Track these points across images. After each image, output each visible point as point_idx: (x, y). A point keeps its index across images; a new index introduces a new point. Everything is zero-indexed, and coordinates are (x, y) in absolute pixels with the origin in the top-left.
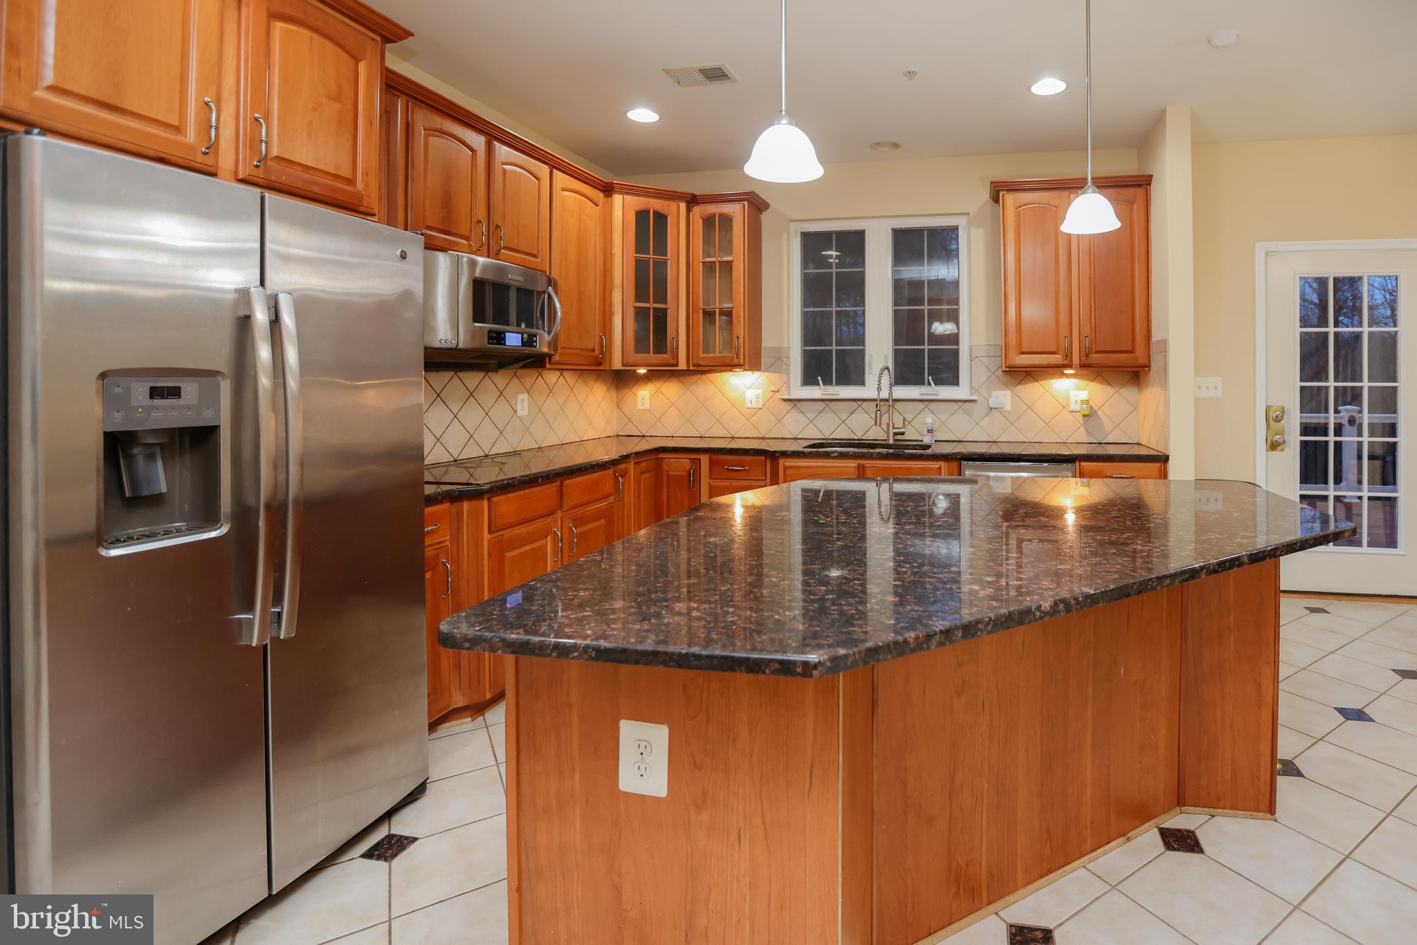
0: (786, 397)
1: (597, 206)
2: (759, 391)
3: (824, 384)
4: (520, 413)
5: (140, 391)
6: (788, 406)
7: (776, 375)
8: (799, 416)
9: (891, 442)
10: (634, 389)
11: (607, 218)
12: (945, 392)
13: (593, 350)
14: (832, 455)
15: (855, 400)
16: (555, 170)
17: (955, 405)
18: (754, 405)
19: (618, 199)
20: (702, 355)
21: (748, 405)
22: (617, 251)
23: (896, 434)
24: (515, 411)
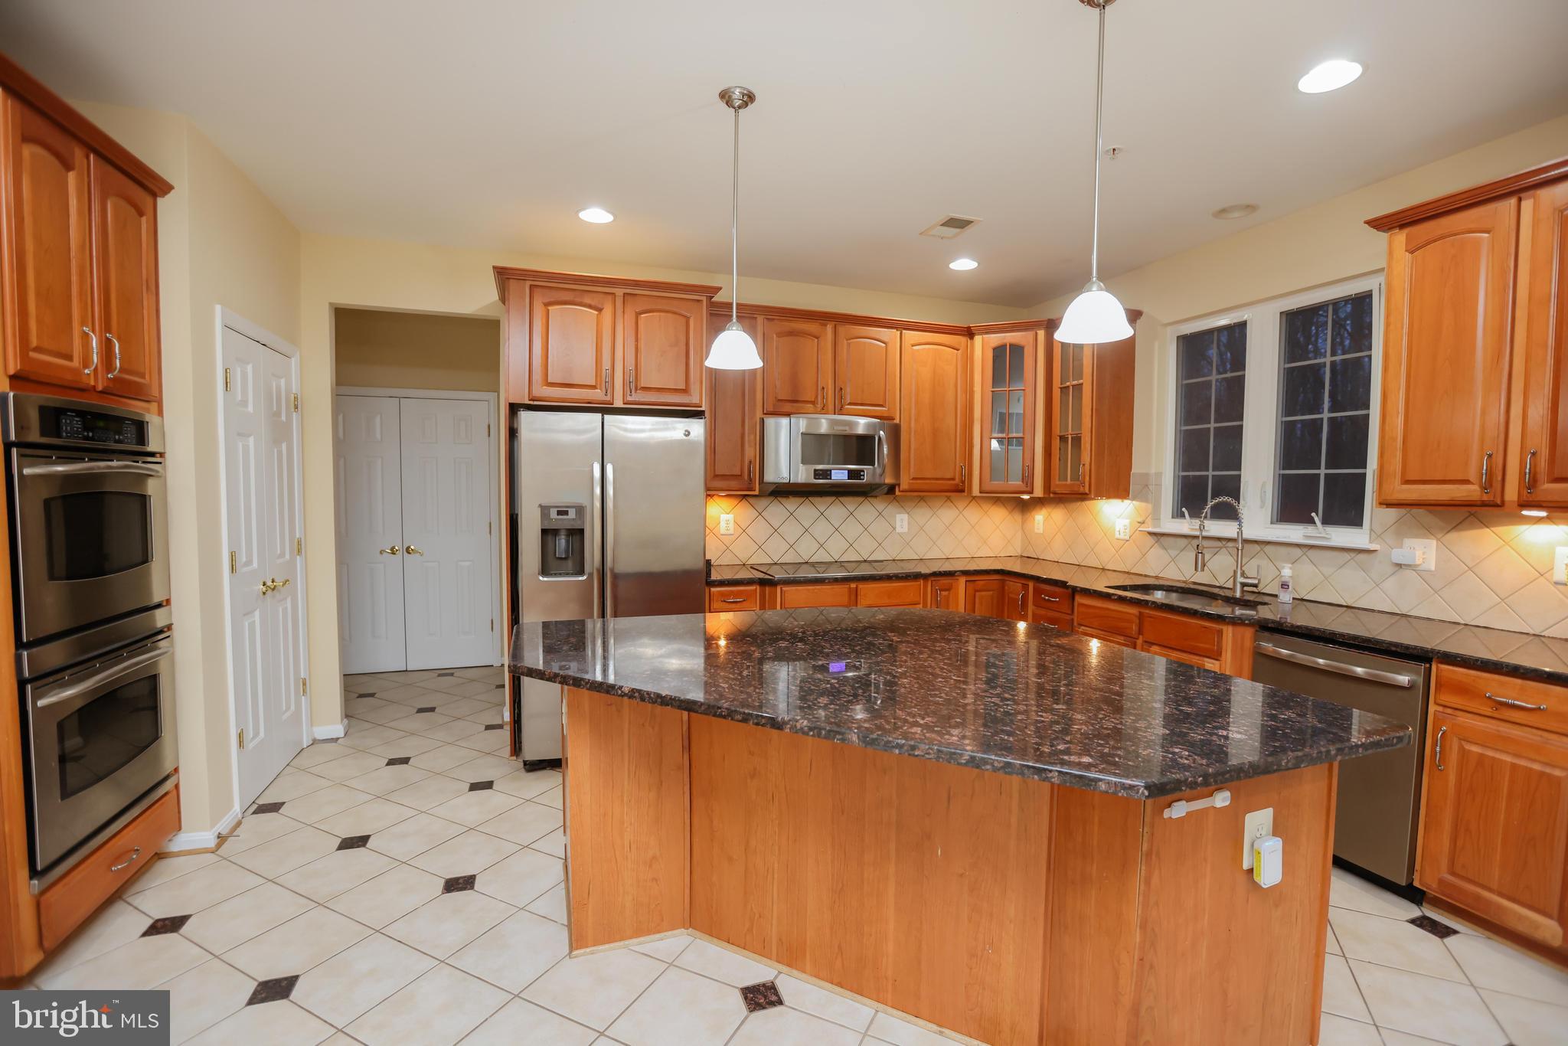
0: (1151, 529)
1: (958, 350)
2: (1127, 522)
3: (1191, 516)
4: (899, 529)
5: (553, 514)
6: (1151, 540)
7: (1143, 504)
8: (1162, 552)
9: (1238, 594)
10: (1032, 514)
11: (968, 359)
12: (1342, 536)
13: (953, 479)
14: (1113, 597)
15: (1219, 539)
16: (904, 331)
17: (1347, 556)
18: (1122, 536)
19: (978, 339)
20: (1057, 482)
21: (1117, 535)
22: (977, 388)
23: (1243, 585)
24: (894, 529)
